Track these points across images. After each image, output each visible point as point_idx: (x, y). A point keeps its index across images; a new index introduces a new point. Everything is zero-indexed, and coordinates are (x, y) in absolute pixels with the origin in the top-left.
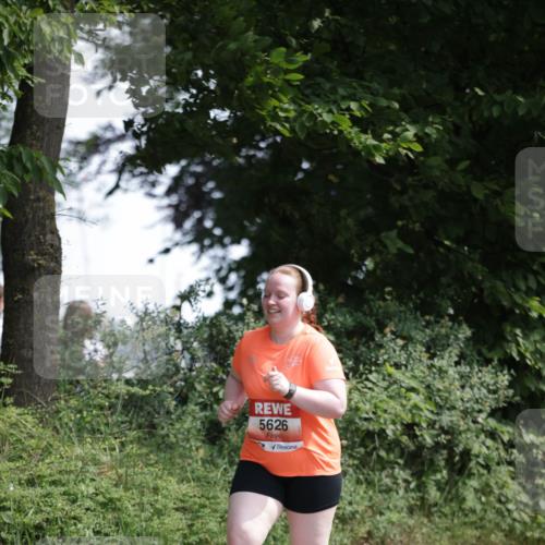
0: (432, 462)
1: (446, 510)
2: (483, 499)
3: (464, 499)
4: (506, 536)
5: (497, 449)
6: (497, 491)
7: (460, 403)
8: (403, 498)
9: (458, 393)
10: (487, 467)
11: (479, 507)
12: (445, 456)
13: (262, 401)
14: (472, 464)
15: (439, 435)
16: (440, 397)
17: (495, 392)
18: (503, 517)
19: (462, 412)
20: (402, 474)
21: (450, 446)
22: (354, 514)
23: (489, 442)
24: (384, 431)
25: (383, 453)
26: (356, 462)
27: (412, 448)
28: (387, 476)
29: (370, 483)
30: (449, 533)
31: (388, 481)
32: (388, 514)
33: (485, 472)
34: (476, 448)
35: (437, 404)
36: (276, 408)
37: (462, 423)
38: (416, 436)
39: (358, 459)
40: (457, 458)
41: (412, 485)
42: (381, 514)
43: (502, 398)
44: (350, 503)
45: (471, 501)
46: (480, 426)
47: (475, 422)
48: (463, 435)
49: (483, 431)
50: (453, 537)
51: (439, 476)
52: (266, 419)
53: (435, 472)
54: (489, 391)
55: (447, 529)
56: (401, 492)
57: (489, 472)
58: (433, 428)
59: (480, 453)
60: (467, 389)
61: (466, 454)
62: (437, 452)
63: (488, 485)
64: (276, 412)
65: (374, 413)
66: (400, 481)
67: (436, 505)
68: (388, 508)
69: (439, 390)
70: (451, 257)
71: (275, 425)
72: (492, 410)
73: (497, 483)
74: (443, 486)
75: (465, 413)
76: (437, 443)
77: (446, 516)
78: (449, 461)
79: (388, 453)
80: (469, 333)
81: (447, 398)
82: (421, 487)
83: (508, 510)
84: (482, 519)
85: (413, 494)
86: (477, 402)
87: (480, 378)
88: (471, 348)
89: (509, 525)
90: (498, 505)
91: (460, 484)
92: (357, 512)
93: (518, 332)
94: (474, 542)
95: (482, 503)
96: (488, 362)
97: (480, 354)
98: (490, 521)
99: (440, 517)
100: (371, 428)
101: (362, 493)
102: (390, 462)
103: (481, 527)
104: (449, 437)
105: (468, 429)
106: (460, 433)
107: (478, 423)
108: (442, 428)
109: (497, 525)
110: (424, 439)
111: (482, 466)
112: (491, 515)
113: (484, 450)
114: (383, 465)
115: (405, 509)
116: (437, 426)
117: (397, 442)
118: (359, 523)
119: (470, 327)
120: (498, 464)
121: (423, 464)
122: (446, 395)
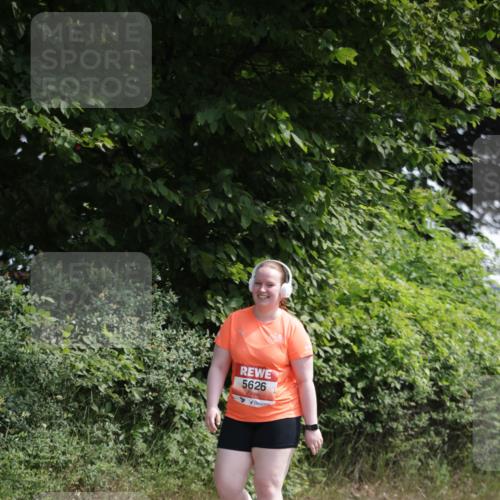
0: (140, 416)
1: (152, 461)
2: (185, 451)
3: (168, 451)
4: (205, 485)
5: (199, 406)
6: (198, 444)
7: (166, 363)
8: (112, 449)
9: (165, 354)
10: (189, 422)
11: (181, 459)
12: (152, 412)
13: (248, 367)
14: (176, 419)
15: (146, 392)
16: (148, 357)
17: (197, 354)
18: (203, 467)
19: (167, 371)
20: (112, 427)
21: (156, 403)
22: (66, 463)
23: (192, 399)
24: (97, 387)
25: (95, 408)
26: (70, 415)
27: (122, 403)
28: (98, 429)
29: (82, 435)
30: (154, 482)
31: (99, 433)
32: (98, 463)
33: (188, 426)
34: (180, 405)
35: (145, 364)
36: (258, 373)
37: (168, 381)
38: (126, 393)
39: (72, 412)
40: (163, 413)
41: (121, 438)
42: (92, 463)
43: (204, 359)
44: (64, 453)
45: (174, 452)
46: (183, 385)
47: (179, 381)
48: (169, 393)
49: (187, 389)
50: (157, 485)
51: (146, 430)
52: (249, 380)
53: (142, 426)
54: (193, 353)
55: (153, 478)
56: (111, 444)
57: (191, 427)
58: (141, 386)
59: (183, 409)
60: (173, 351)
61: (171, 409)
62: (144, 407)
63: (190, 438)
64: (257, 375)
65: (88, 371)
66: (110, 434)
67: (143, 456)
68: (99, 458)
69: (147, 351)
70: (161, 229)
71: (255, 385)
72: (195, 370)
73: (198, 436)
74: (150, 439)
75: (171, 372)
76: (145, 400)
77: (151, 466)
78: (155, 417)
79: (99, 408)
80: (175, 299)
81: (154, 358)
82: (129, 439)
83: (207, 462)
84: (183, 470)
85: (121, 446)
86: (182, 362)
87: (185, 341)
88: (177, 313)
89: (208, 475)
90: (198, 457)
91: (165, 437)
92: (70, 461)
93: (219, 299)
94: (176, 490)
95: (184, 455)
96: (192, 326)
97: (185, 318)
98: (191, 472)
99: (146, 467)
100: (85, 385)
101: (74, 443)
102: (101, 416)
103: (183, 477)
104: (155, 394)
105: (173, 387)
106: (166, 391)
107: (182, 381)
108: (149, 386)
109: (198, 475)
110: (133, 396)
111: (185, 421)
112: (192, 466)
113: (187, 406)
114: (95, 418)
115: (114, 460)
116: (145, 384)
117: (108, 398)
118: (71, 472)
119: (176, 294)
120: (199, 419)
121: (132, 418)
122: (154, 355)
